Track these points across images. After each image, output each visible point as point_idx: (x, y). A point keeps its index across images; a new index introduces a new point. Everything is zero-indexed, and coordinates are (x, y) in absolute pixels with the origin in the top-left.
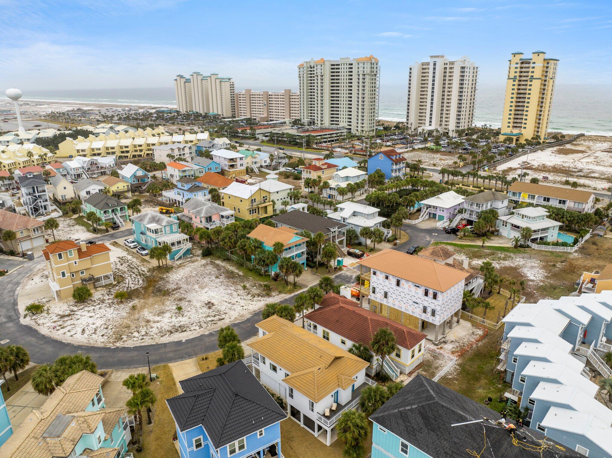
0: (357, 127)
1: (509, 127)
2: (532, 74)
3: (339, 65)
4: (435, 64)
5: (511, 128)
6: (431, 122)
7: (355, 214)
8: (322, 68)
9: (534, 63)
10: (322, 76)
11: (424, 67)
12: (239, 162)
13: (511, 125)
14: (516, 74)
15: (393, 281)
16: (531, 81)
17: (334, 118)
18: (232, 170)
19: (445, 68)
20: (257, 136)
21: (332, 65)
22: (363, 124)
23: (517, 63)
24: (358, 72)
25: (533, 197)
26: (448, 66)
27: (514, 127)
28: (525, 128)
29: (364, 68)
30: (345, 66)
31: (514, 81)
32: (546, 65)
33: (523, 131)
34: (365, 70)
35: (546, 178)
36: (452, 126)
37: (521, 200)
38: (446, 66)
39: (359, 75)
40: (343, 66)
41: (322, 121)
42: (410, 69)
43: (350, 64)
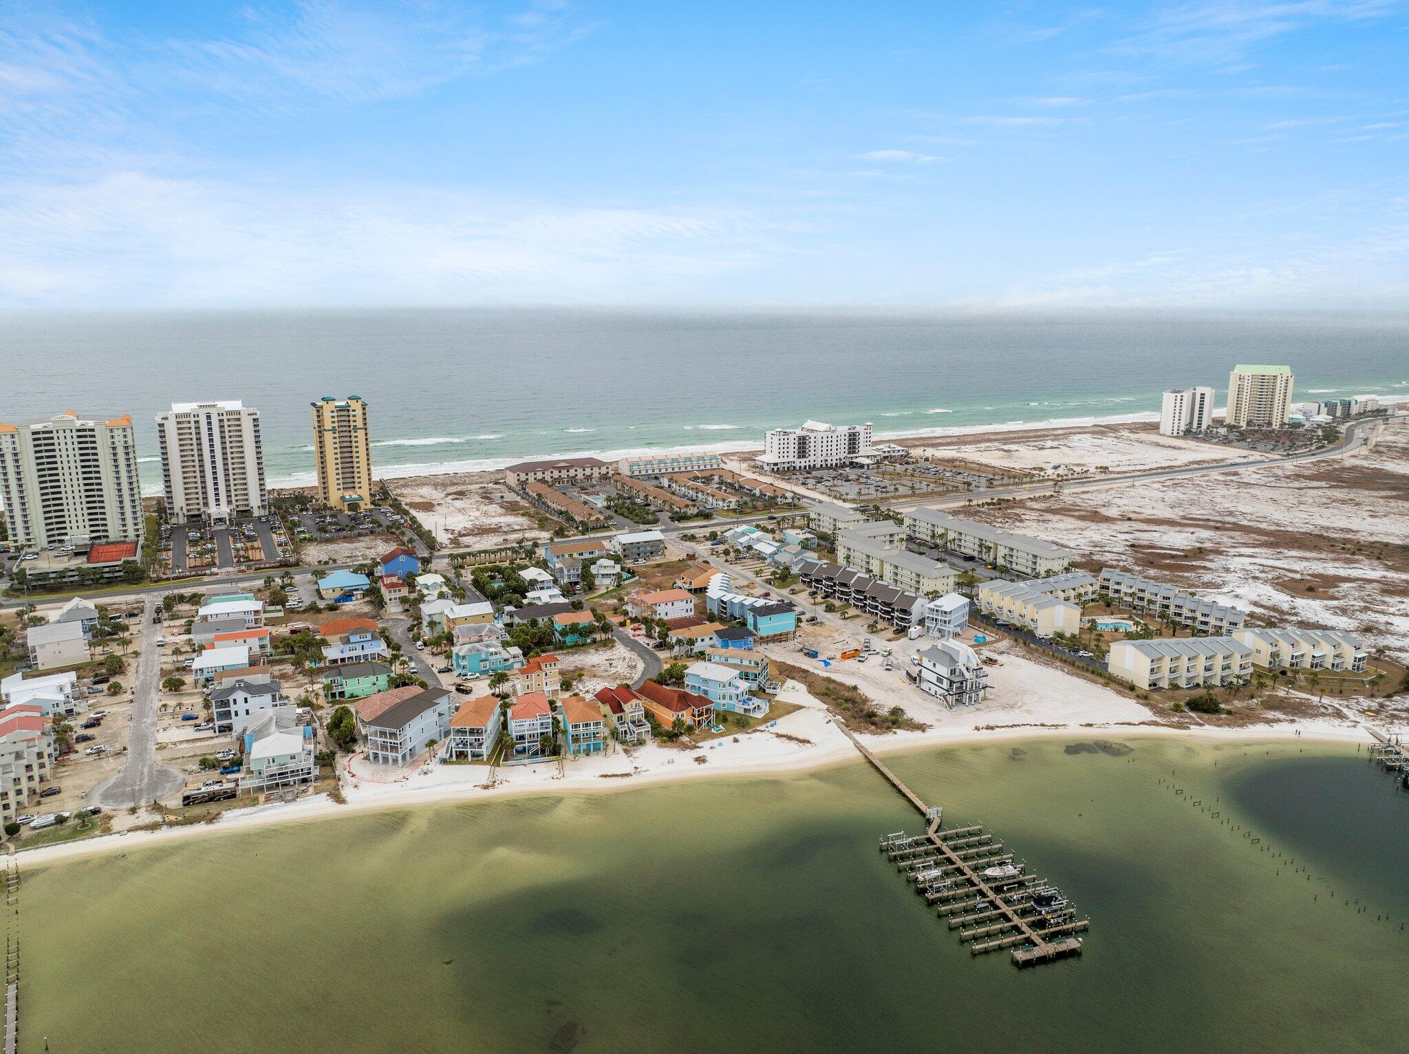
1: (339, 489)
2: (355, 424)
3: (49, 432)
4: (209, 417)
6: (217, 500)
8: (16, 439)
9: (354, 411)
10: (16, 455)
11: (181, 420)
13: (341, 487)
14: (334, 425)
16: (355, 432)
21: (34, 433)
23: (332, 412)
24: (113, 443)
26: (225, 418)
28: (361, 487)
30: (68, 434)
31: (334, 433)
32: (363, 411)
36: (255, 501)
38: (221, 418)
39: (114, 448)
40: (61, 434)
41: (28, 534)
42: (161, 425)
43: (78, 431)
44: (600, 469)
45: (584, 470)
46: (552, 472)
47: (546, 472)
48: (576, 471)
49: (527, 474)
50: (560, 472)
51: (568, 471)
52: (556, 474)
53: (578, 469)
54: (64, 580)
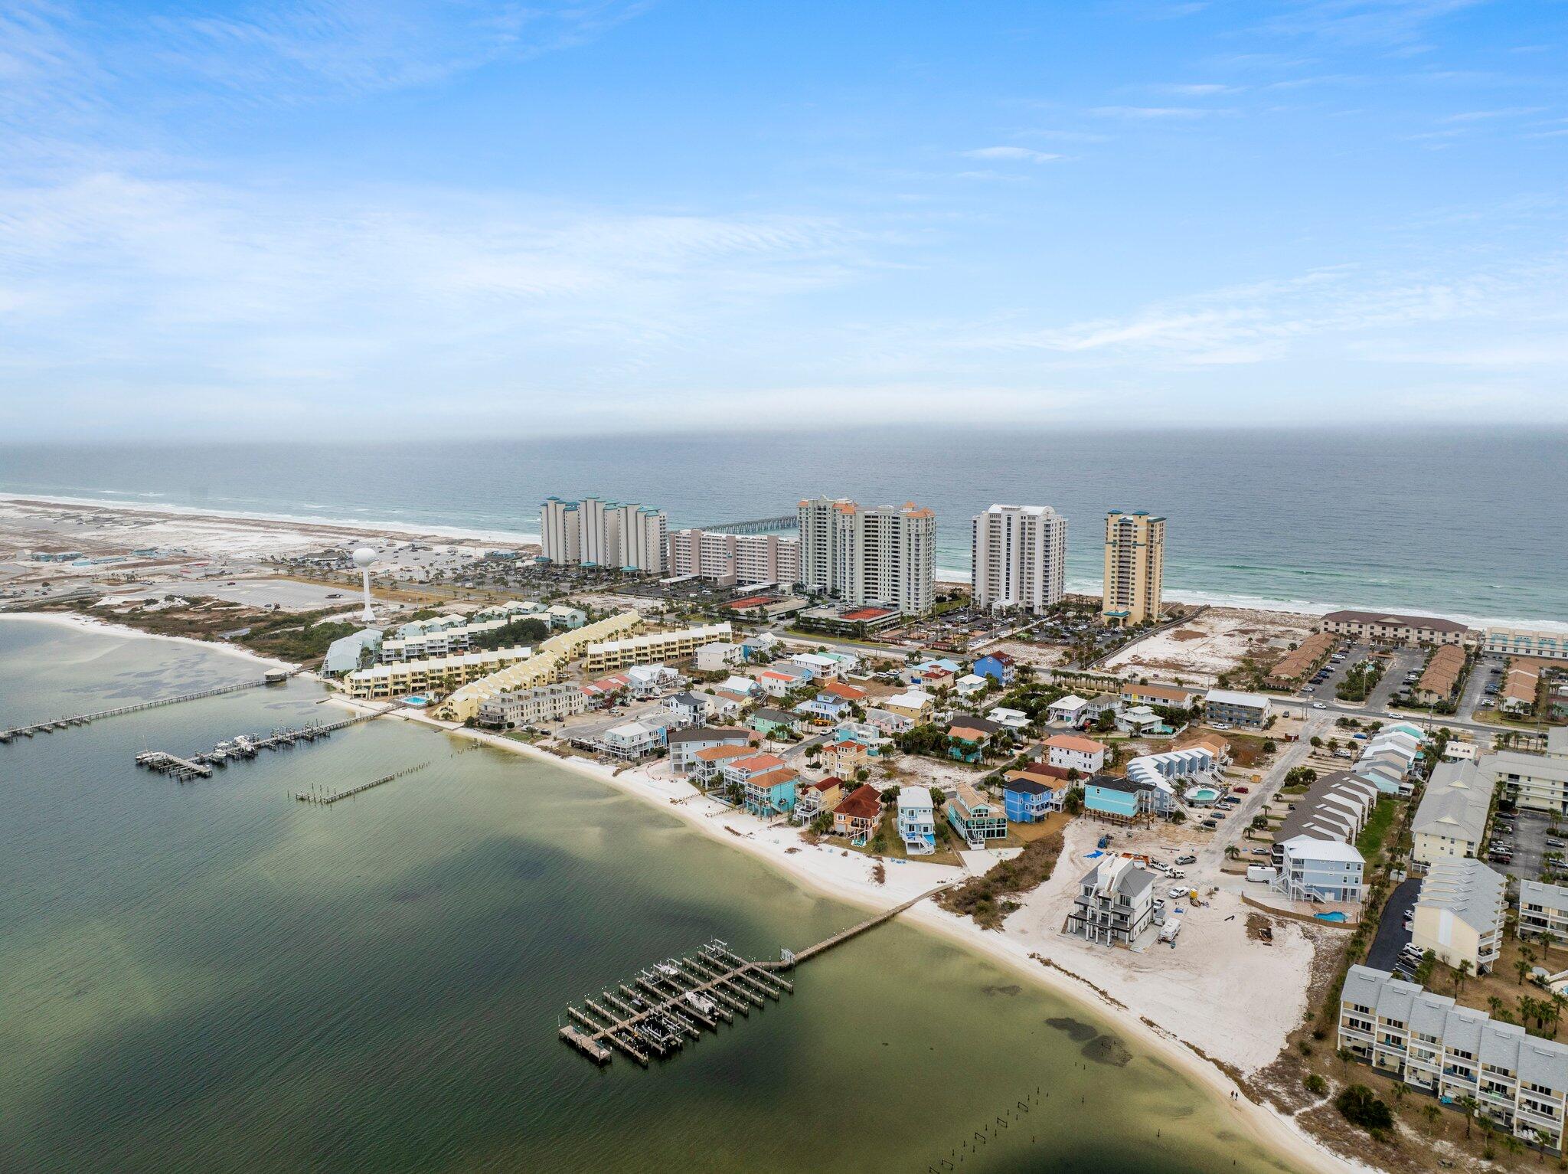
0: (909, 603)
1: (1112, 603)
2: (1135, 539)
3: (877, 517)
4: (1009, 519)
5: (1115, 604)
6: (1007, 594)
7: (1007, 718)
8: (853, 520)
9: (1136, 526)
10: (852, 531)
11: (993, 519)
12: (832, 668)
13: (1115, 600)
14: (1115, 538)
15: (1065, 752)
16: (1135, 548)
17: (871, 591)
18: (825, 678)
19: (1023, 523)
20: (769, 619)
21: (866, 517)
22: (917, 599)
23: (1115, 525)
24: (908, 529)
25: (1142, 698)
26: (1026, 521)
27: (1118, 603)
28: (1132, 605)
29: (917, 526)
30: (887, 520)
31: (1114, 546)
32: (1150, 528)
33: (1131, 609)
34: (919, 529)
35: (1156, 676)
36: (1037, 601)
37: (1132, 701)
38: (1024, 520)
39: (910, 535)
40: (883, 520)
41: (852, 593)
42: (975, 522)
43: (894, 518)
44: (1444, 634)
45: (1420, 632)
46: (1372, 628)
47: (1364, 626)
48: (1408, 631)
49: (1338, 624)
50: (1384, 629)
51: (1396, 630)
52: (1378, 631)
53: (1412, 631)
54: (819, 626)
